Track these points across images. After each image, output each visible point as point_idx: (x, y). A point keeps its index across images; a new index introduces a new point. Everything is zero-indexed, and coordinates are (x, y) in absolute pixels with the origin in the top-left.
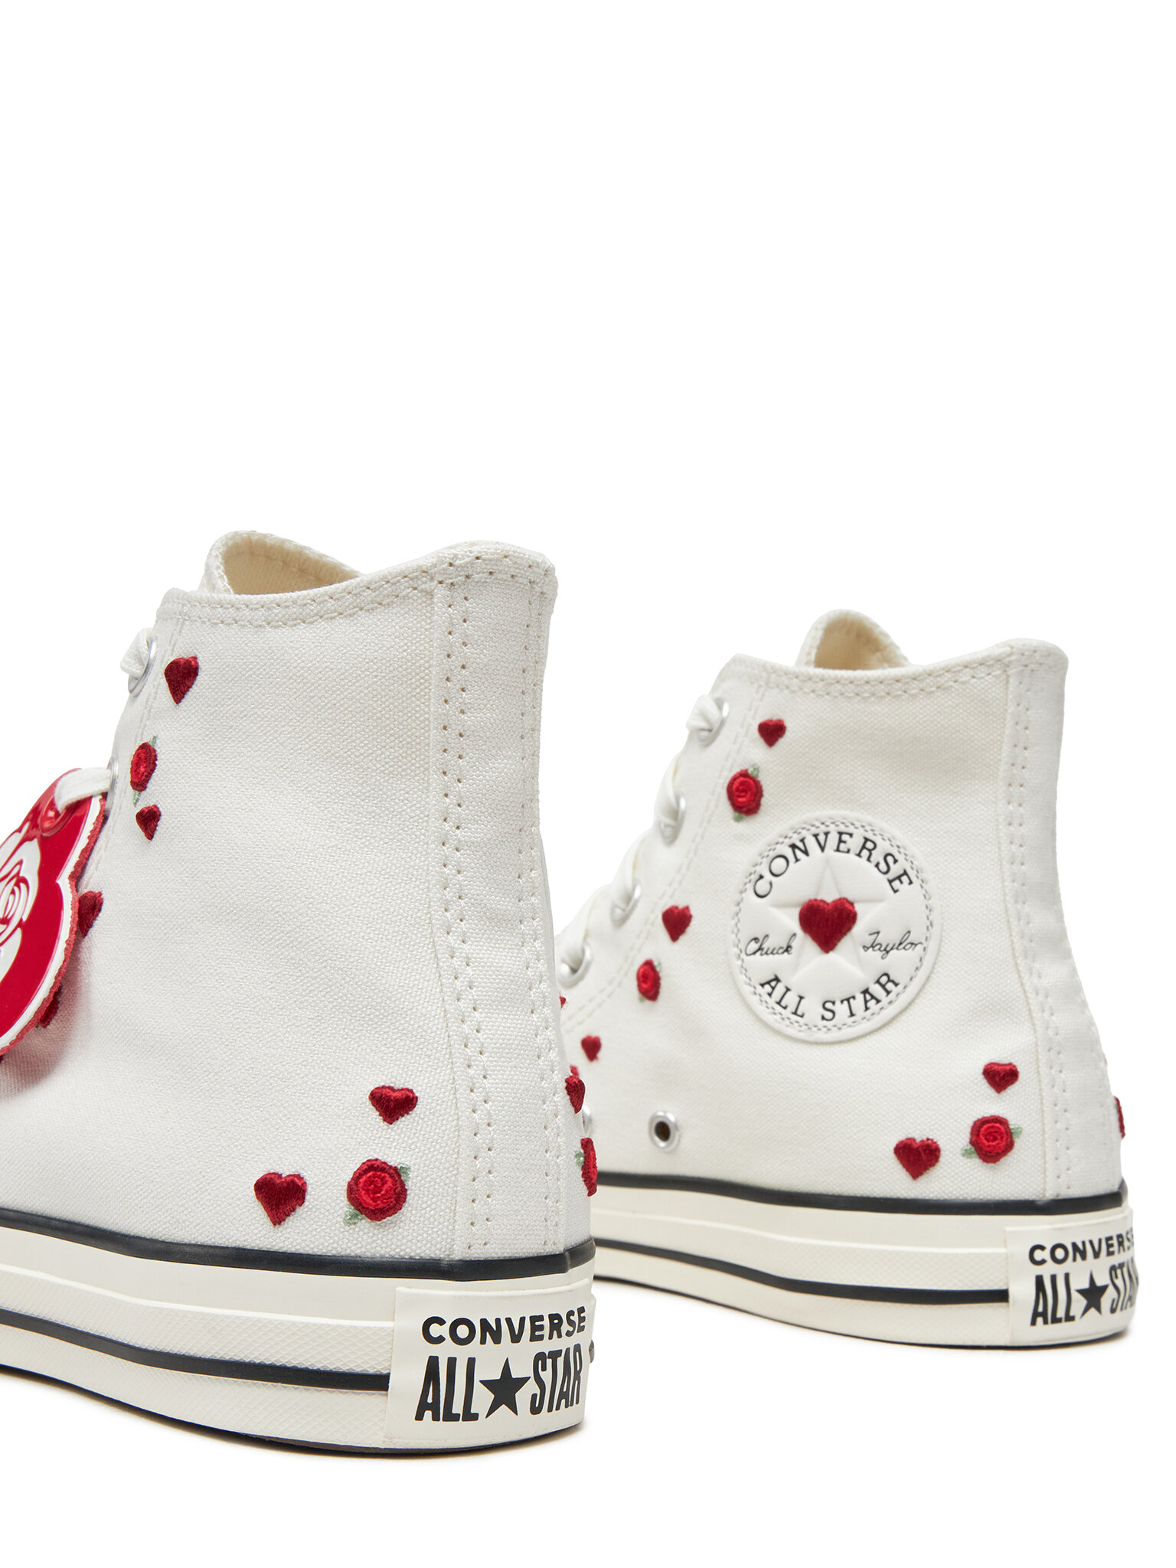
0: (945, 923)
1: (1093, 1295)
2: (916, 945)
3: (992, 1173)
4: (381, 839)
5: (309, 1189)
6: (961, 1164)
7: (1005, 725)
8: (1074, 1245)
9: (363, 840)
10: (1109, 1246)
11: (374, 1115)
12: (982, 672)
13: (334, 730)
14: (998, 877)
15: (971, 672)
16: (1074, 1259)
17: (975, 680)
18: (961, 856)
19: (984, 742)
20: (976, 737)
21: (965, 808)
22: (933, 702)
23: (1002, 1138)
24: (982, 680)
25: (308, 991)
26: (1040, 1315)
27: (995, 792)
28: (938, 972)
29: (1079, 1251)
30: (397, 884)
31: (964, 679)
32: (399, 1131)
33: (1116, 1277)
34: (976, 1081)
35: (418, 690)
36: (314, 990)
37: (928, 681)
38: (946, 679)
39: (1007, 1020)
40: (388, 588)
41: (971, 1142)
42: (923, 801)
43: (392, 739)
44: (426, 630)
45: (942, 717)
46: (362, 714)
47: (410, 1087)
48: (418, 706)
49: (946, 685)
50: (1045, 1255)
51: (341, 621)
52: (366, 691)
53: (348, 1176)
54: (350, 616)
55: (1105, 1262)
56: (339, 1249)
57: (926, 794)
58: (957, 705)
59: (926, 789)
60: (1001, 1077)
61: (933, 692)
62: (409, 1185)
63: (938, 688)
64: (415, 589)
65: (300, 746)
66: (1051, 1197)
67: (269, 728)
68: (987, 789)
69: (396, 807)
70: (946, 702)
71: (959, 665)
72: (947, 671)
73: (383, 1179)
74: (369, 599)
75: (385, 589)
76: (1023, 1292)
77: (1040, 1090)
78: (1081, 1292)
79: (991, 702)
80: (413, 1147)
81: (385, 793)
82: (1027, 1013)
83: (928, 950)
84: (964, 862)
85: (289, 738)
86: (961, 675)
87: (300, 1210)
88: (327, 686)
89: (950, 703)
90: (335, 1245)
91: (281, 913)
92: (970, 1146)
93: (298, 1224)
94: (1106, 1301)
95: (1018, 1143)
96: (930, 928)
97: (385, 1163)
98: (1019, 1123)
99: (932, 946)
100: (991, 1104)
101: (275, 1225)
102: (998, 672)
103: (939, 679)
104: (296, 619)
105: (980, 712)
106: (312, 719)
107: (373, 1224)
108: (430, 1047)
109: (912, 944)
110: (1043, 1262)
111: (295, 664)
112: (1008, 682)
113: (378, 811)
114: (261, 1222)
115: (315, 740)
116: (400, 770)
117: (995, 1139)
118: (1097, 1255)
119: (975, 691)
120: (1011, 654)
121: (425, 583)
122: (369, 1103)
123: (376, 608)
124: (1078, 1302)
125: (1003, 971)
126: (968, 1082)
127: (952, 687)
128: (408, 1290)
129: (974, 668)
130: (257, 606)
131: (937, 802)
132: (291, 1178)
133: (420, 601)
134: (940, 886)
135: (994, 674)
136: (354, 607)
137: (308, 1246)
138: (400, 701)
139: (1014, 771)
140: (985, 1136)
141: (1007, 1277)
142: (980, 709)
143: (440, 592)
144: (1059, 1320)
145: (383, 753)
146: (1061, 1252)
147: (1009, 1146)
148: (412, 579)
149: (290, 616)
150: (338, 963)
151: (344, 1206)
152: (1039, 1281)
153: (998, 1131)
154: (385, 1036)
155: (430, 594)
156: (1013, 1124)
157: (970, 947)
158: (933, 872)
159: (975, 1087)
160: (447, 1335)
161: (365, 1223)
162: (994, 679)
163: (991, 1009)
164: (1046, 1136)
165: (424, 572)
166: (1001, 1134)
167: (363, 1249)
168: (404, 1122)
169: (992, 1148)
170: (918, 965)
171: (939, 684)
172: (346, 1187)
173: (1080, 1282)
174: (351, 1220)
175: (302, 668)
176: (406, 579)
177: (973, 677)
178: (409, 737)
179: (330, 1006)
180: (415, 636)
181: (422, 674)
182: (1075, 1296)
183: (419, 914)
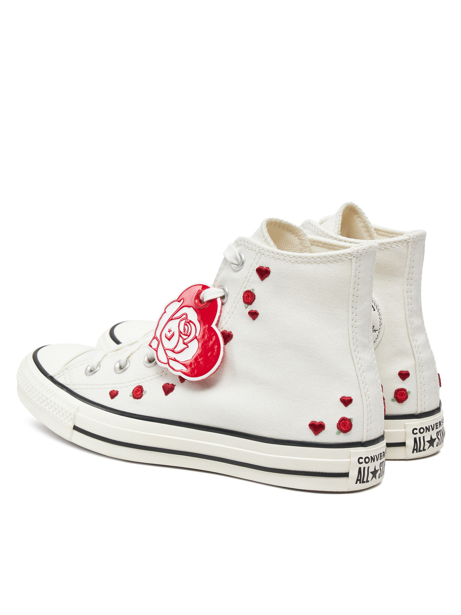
0: (386, 324)
1: (431, 442)
2: (376, 331)
3: (401, 406)
4: (334, 326)
5: (326, 426)
6: (391, 403)
7: (407, 261)
8: (426, 427)
9: (329, 326)
10: (437, 426)
11: (342, 405)
12: (400, 244)
13: (319, 295)
14: (403, 309)
15: (396, 244)
16: (426, 432)
17: (397, 247)
18: (391, 302)
19: (400, 266)
20: (397, 264)
21: (393, 286)
22: (383, 253)
23: (404, 395)
24: (400, 247)
25: (317, 370)
26: (415, 450)
27: (403, 282)
28: (383, 340)
29: (428, 429)
30: (340, 338)
31: (394, 246)
32: (349, 409)
33: (439, 435)
34: (396, 377)
35: (346, 285)
36: (319, 369)
37: (382, 246)
38: (388, 246)
39: (406, 356)
40: (338, 257)
41: (394, 397)
42: (378, 283)
43: (337, 298)
44: (349, 269)
45: (386, 258)
46: (329, 291)
47: (350, 396)
48: (346, 289)
49: (388, 248)
50: (417, 431)
51: (322, 264)
52: (330, 285)
53: (337, 422)
54: (325, 263)
55: (435, 431)
56: (335, 441)
57: (380, 280)
58: (391, 254)
59: (380, 279)
60: (404, 375)
61: (383, 250)
62: (353, 423)
63: (385, 248)
64: (346, 258)
65: (308, 298)
66: (419, 413)
67: (297, 292)
68: (400, 281)
69: (338, 316)
70: (388, 253)
71: (392, 242)
72: (388, 244)
73: (347, 422)
74: (332, 260)
75: (337, 258)
76: (410, 443)
77: (416, 379)
78: (427, 441)
79: (402, 254)
80: (353, 413)
81: (335, 313)
82: (412, 354)
83: (380, 333)
84: (392, 304)
85: (304, 296)
86: (393, 245)
87: (323, 431)
88: (317, 283)
89: (389, 253)
90: (334, 440)
91: (307, 347)
92: (394, 398)
93: (323, 435)
94: (435, 444)
95: (410, 396)
96: (381, 325)
97: (347, 418)
98: (410, 390)
99: (381, 331)
100: (401, 384)
101: (315, 435)
102: (405, 245)
103: (385, 246)
104: (306, 262)
105: (399, 257)
106: (312, 291)
107: (344, 434)
108: (354, 385)
109: (375, 330)
110: (417, 433)
111: (306, 275)
112: (408, 247)
113: (333, 318)
114: (311, 434)
115: (313, 297)
116: (339, 306)
117: (402, 396)
118: (433, 429)
119: (397, 250)
120: (410, 239)
121: (349, 257)
122: (340, 401)
123: (334, 262)
124: (427, 444)
125: (405, 340)
126: (394, 377)
127: (390, 248)
128: (354, 451)
129: (397, 243)
130: (292, 257)
131: (383, 283)
132: (321, 423)
133: (347, 261)
134: (384, 311)
135: (404, 245)
136: (326, 261)
137: (326, 441)
138: (341, 288)
139: (409, 275)
140: (399, 395)
141: (405, 438)
142: (399, 256)
143: (354, 260)
144: (421, 451)
145: (335, 302)
146: (422, 430)
147: (407, 398)
148: (345, 255)
149: (304, 261)
150: (326, 362)
151: (336, 430)
152: (415, 439)
153: (403, 393)
154: (341, 382)
155: (351, 259)
156: (407, 390)
157: (394, 332)
158: (382, 306)
159: (396, 379)
160: (364, 462)
161: (342, 434)
162: (404, 247)
163: (401, 353)
164: (418, 394)
165: (349, 254)
166: (404, 394)
167: (341, 441)
168: (350, 406)
169: (401, 399)
170: (377, 337)
171: (385, 247)
172: (336, 425)
173: (428, 438)
174: (338, 434)
175: (309, 277)
176: (344, 255)
177: (397, 246)
178: (343, 298)
179: (325, 374)
180: (346, 271)
181: (348, 281)
182: (426, 443)
183: (347, 347)
